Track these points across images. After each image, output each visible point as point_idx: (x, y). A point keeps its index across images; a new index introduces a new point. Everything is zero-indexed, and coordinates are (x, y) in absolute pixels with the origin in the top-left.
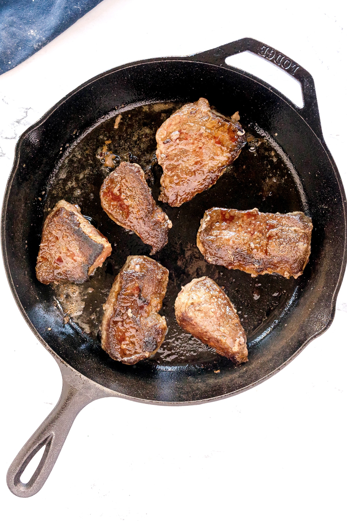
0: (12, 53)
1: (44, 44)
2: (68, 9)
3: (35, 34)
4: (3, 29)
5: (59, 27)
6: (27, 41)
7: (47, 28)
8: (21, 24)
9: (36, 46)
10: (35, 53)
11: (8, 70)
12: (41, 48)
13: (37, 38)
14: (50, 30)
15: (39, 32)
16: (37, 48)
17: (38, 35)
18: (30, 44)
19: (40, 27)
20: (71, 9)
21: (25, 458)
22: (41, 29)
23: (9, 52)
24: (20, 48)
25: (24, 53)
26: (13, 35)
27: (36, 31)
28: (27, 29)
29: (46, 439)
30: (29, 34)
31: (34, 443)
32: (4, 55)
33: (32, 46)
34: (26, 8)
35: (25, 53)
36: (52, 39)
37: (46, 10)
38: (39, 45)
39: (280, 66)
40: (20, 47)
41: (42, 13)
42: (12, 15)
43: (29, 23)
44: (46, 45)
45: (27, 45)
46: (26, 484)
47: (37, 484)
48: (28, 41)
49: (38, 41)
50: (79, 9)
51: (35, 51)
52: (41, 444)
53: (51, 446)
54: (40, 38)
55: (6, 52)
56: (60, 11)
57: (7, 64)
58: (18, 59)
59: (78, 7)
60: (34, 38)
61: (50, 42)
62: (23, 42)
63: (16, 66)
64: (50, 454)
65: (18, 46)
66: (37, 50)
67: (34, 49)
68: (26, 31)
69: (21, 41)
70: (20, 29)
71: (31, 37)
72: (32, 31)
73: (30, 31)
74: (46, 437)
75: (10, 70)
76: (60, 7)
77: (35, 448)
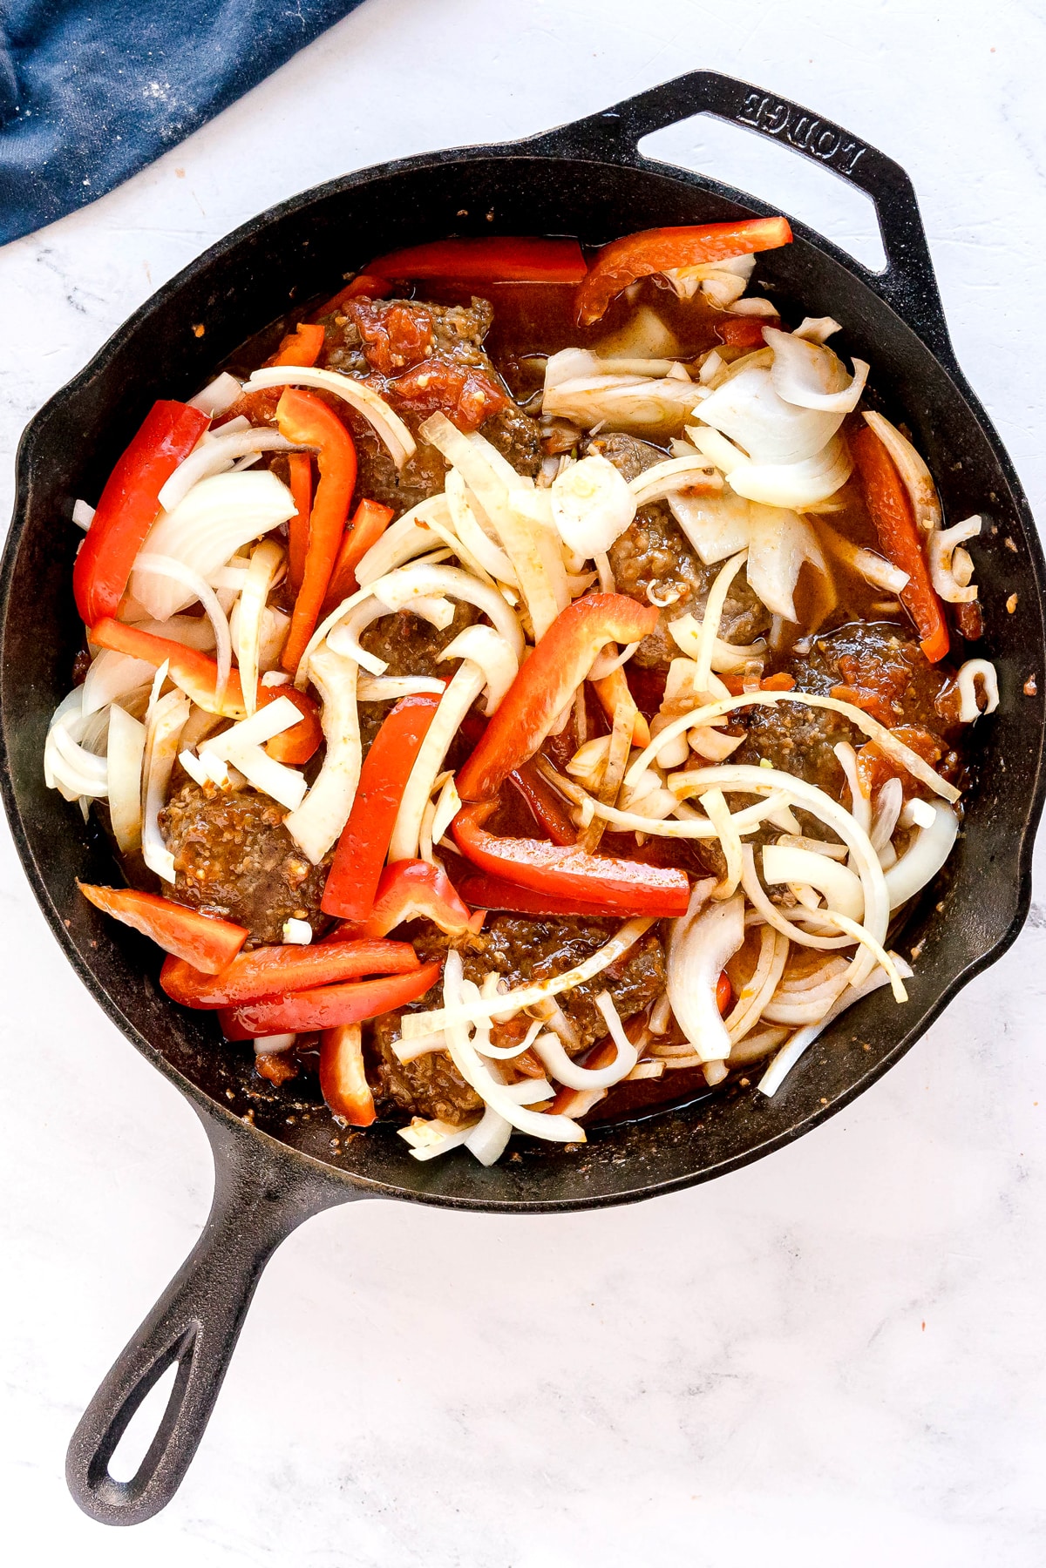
0: (93, 154)
1: (193, 125)
2: (267, 21)
3: (164, 96)
4: (66, 80)
5: (237, 74)
6: (139, 115)
7: (201, 76)
8: (120, 66)
9: (165, 133)
10: (162, 153)
11: (79, 205)
12: (182, 139)
13: (171, 109)
14: (212, 83)
15: (177, 89)
16: (170, 139)
17: (174, 99)
18: (148, 126)
19: (182, 75)
20: (275, 21)
21: (118, 1405)
22: (183, 81)
23: (83, 149)
24: (119, 138)
25: (131, 153)
26: (97, 99)
27: (167, 86)
28: (140, 79)
29: (178, 1344)
30: (146, 94)
31: (141, 1359)
32: (70, 158)
33: (155, 133)
34: (139, 14)
35: (135, 152)
36: (217, 112)
37: (199, 22)
38: (175, 128)
39: (807, 151)
40: (118, 133)
41: (185, 30)
42: (94, 38)
43: (147, 60)
44: (197, 129)
45: (140, 129)
46: (128, 1484)
47: (161, 1481)
48: (142, 118)
49: (173, 118)
50: (300, 20)
51: (162, 147)
52: (161, 1359)
53: (195, 1363)
54: (180, 107)
55: (76, 148)
56: (241, 25)
57: (78, 187)
58: (112, 171)
59: (297, 14)
60: (161, 106)
61: (210, 118)
62: (129, 120)
63: (106, 192)
64: (192, 1386)
65: (113, 132)
66: (171, 144)
67: (162, 143)
68: (135, 85)
69: (121, 115)
70: (120, 79)
71: (152, 105)
72: (155, 86)
73: (149, 86)
74: (175, 1337)
75: (86, 203)
76: (241, 12)
77: (143, 1372)
